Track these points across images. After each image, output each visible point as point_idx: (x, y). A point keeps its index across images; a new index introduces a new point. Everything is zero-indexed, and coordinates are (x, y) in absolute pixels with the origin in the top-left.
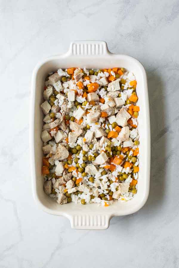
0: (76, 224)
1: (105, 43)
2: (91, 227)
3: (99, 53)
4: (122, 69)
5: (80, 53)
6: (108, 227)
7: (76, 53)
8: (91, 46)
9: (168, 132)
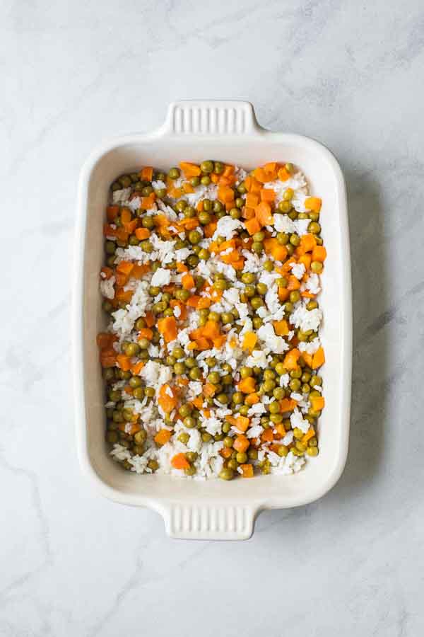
0: (177, 525)
1: (250, 107)
2: (213, 534)
3: (235, 130)
4: (287, 167)
5: (191, 129)
6: (252, 535)
7: (183, 129)
8: (217, 111)
9: (394, 320)
